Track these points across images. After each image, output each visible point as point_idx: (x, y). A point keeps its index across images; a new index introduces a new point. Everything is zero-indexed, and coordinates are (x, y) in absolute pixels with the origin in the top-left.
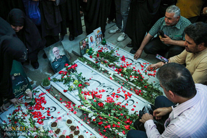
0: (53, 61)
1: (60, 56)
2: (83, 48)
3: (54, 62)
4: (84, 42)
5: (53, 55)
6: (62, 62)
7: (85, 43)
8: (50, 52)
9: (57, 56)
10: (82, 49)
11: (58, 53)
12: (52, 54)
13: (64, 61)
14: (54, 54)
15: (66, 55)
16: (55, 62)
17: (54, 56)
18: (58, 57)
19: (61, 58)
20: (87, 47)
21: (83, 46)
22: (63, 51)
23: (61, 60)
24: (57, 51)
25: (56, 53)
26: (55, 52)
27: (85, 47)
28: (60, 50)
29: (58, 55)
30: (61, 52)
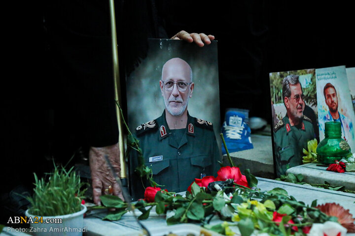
0: (147, 125)
1: (185, 119)
2: (285, 120)
3: (149, 131)
4: (294, 90)
5: (157, 95)
6: (186, 154)
7: (297, 97)
8: (149, 68)
9: (172, 110)
10: (280, 123)
11: (182, 95)
12: (154, 89)
13: (195, 156)
14: (165, 91)
15: (215, 129)
16: (153, 138)
17: (161, 102)
18: (177, 117)
19: (191, 131)
20: (307, 126)
21: (289, 114)
22: (208, 103)
23: (184, 140)
24: (181, 84)
25: (175, 90)
26: (171, 83)
27: (298, 123)
28: (197, 89)
29: (180, 109)
30: (201, 102)
